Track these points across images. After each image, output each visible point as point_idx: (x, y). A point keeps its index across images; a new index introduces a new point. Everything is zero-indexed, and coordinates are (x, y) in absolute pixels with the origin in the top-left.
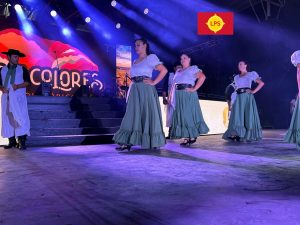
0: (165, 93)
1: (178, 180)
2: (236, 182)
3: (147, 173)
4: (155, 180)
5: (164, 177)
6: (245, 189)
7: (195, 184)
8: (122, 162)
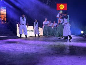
0: (19, 23)
1: (27, 52)
2: (46, 51)
3: (15, 51)
4: (19, 53)
5: (22, 52)
6: (50, 54)
7: (34, 54)
8: (4, 47)
